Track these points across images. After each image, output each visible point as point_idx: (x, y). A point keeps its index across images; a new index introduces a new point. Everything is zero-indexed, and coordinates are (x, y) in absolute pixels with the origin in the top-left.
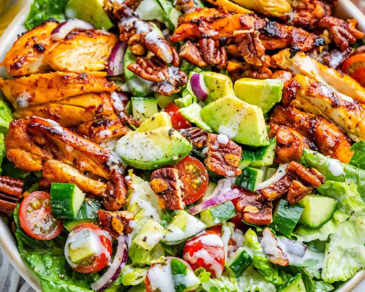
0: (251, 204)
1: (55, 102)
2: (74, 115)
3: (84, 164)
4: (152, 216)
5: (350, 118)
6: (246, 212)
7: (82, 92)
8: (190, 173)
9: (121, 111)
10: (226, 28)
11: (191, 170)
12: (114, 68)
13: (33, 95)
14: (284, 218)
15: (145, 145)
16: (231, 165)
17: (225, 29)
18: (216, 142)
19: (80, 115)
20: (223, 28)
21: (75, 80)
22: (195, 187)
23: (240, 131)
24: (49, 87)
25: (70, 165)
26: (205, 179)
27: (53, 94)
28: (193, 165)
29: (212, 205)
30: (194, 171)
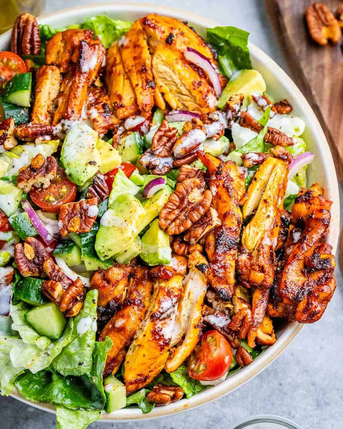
0: (37, 252)
1: (124, 67)
2: (114, 87)
3: (60, 100)
4: (14, 167)
5: (144, 335)
6: (23, 246)
7: (134, 85)
8: (59, 191)
9: (124, 127)
10: (221, 201)
11: (62, 191)
12: (171, 115)
13: (127, 47)
14: (29, 287)
15: (81, 146)
16: (68, 224)
17: (219, 200)
18: (88, 205)
19: (114, 91)
20: (220, 198)
21: (145, 78)
22: (47, 198)
23: (108, 228)
24: (135, 58)
25: (60, 90)
26: (54, 204)
27: (130, 62)
28: (67, 192)
29: (29, 216)
30: (61, 194)
